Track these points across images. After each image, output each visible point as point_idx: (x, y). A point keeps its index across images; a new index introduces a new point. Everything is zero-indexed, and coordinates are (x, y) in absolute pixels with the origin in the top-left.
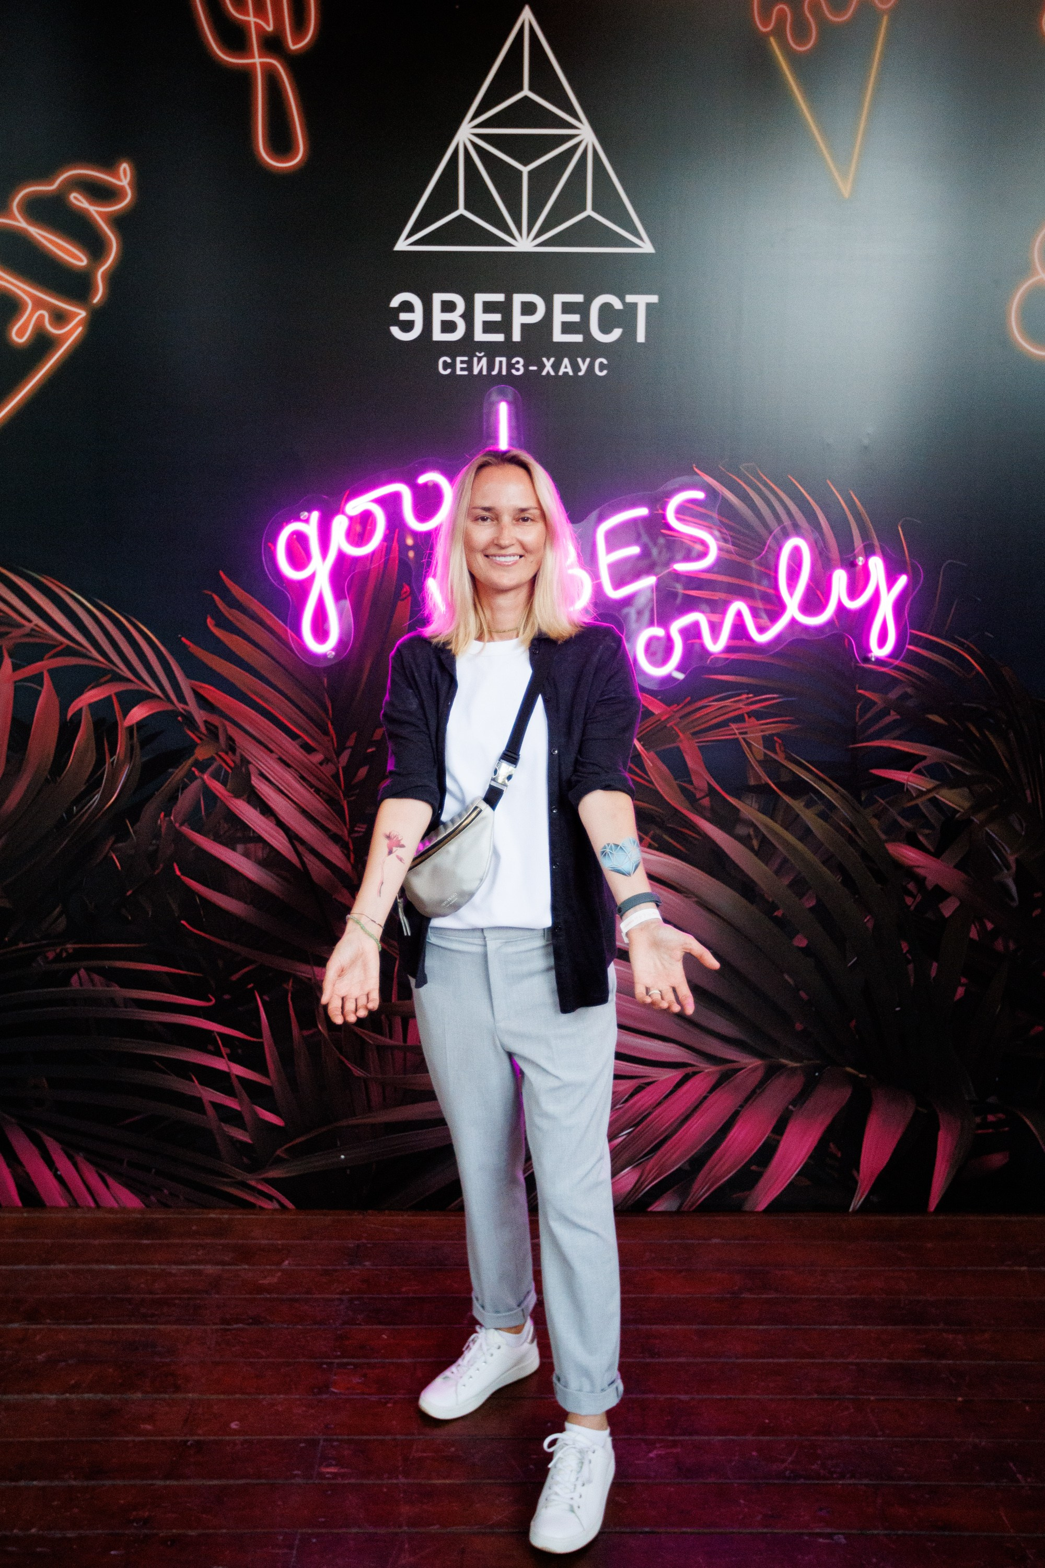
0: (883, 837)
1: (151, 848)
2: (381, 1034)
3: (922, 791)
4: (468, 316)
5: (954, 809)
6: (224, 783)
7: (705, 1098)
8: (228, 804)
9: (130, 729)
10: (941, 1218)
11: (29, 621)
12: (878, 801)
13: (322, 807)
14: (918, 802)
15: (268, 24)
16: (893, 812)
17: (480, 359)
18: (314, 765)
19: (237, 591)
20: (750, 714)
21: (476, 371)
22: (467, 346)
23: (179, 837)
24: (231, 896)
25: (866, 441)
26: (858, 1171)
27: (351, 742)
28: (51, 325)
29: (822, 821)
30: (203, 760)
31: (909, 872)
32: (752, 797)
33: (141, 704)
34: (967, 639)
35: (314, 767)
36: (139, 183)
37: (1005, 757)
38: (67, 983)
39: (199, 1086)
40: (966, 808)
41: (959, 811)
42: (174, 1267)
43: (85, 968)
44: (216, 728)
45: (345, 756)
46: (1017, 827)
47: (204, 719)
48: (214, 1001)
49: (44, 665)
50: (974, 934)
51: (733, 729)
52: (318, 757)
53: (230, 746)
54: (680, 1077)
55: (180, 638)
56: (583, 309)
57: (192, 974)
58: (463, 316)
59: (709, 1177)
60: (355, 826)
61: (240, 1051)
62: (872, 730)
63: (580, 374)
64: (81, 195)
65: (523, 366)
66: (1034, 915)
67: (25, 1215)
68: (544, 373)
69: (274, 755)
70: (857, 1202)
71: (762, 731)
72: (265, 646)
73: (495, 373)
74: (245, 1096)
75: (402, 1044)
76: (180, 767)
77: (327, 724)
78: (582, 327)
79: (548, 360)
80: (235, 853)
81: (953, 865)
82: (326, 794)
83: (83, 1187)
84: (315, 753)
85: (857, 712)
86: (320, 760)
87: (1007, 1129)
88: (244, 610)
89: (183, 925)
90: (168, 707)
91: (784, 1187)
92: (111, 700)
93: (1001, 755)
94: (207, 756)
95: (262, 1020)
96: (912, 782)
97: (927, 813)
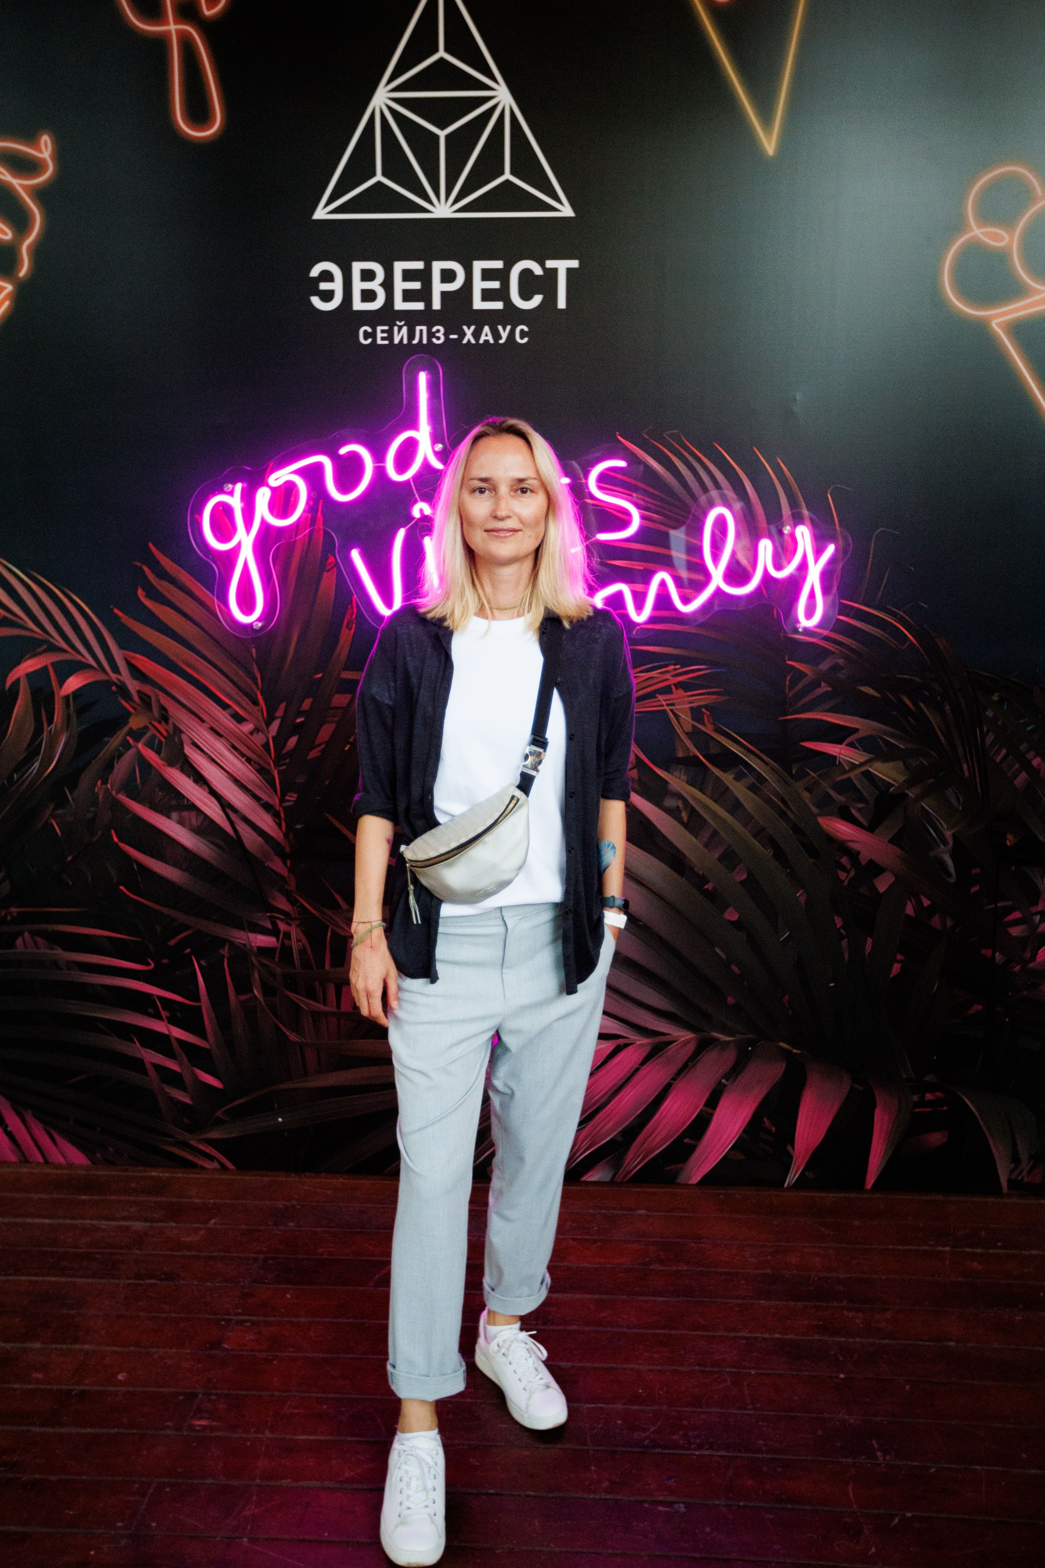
0: (814, 810)
1: (90, 816)
2: (316, 999)
3: (854, 764)
4: (388, 285)
5: (889, 783)
6: (158, 752)
7: (637, 1070)
8: (163, 772)
9: (67, 698)
10: (878, 1196)
12: (809, 774)
13: (252, 775)
14: (852, 775)
16: (825, 785)
17: (400, 328)
18: (243, 733)
19: (166, 562)
20: (679, 685)
21: (396, 341)
22: (387, 315)
23: (116, 805)
24: (168, 863)
25: (793, 407)
26: (793, 1147)
27: (280, 713)
29: (751, 794)
30: (139, 729)
31: (842, 847)
32: (681, 769)
33: (77, 674)
34: (900, 610)
35: (243, 735)
36: (60, 155)
37: (939, 728)
38: (11, 945)
39: (140, 1047)
40: (901, 781)
41: (893, 785)
42: (104, 1222)
43: (29, 932)
44: (150, 698)
45: (276, 724)
46: (953, 800)
47: (137, 688)
48: (153, 965)
50: (909, 910)
51: (659, 701)
52: (247, 727)
53: (163, 715)
54: (612, 1049)
55: (112, 609)
56: (502, 276)
57: (131, 938)
58: (381, 285)
59: (642, 1148)
60: (286, 795)
61: (179, 1014)
62: (802, 703)
63: (501, 342)
64: (6, 170)
65: (444, 334)
66: (973, 890)
68: (465, 341)
69: (206, 725)
70: (792, 1177)
71: (690, 703)
72: (195, 617)
73: (415, 342)
74: (185, 1059)
75: (335, 1010)
76: (114, 738)
77: (256, 695)
78: (502, 294)
79: (469, 328)
80: (170, 820)
81: (887, 840)
82: (258, 763)
83: (32, 1143)
84: (245, 723)
85: (787, 683)
86: (251, 730)
87: (946, 1108)
88: (173, 581)
89: (121, 890)
90: (101, 677)
91: (718, 1160)
92: (48, 670)
93: (937, 730)
94: (141, 725)
95: (200, 984)
96: (843, 755)
97: (859, 787)
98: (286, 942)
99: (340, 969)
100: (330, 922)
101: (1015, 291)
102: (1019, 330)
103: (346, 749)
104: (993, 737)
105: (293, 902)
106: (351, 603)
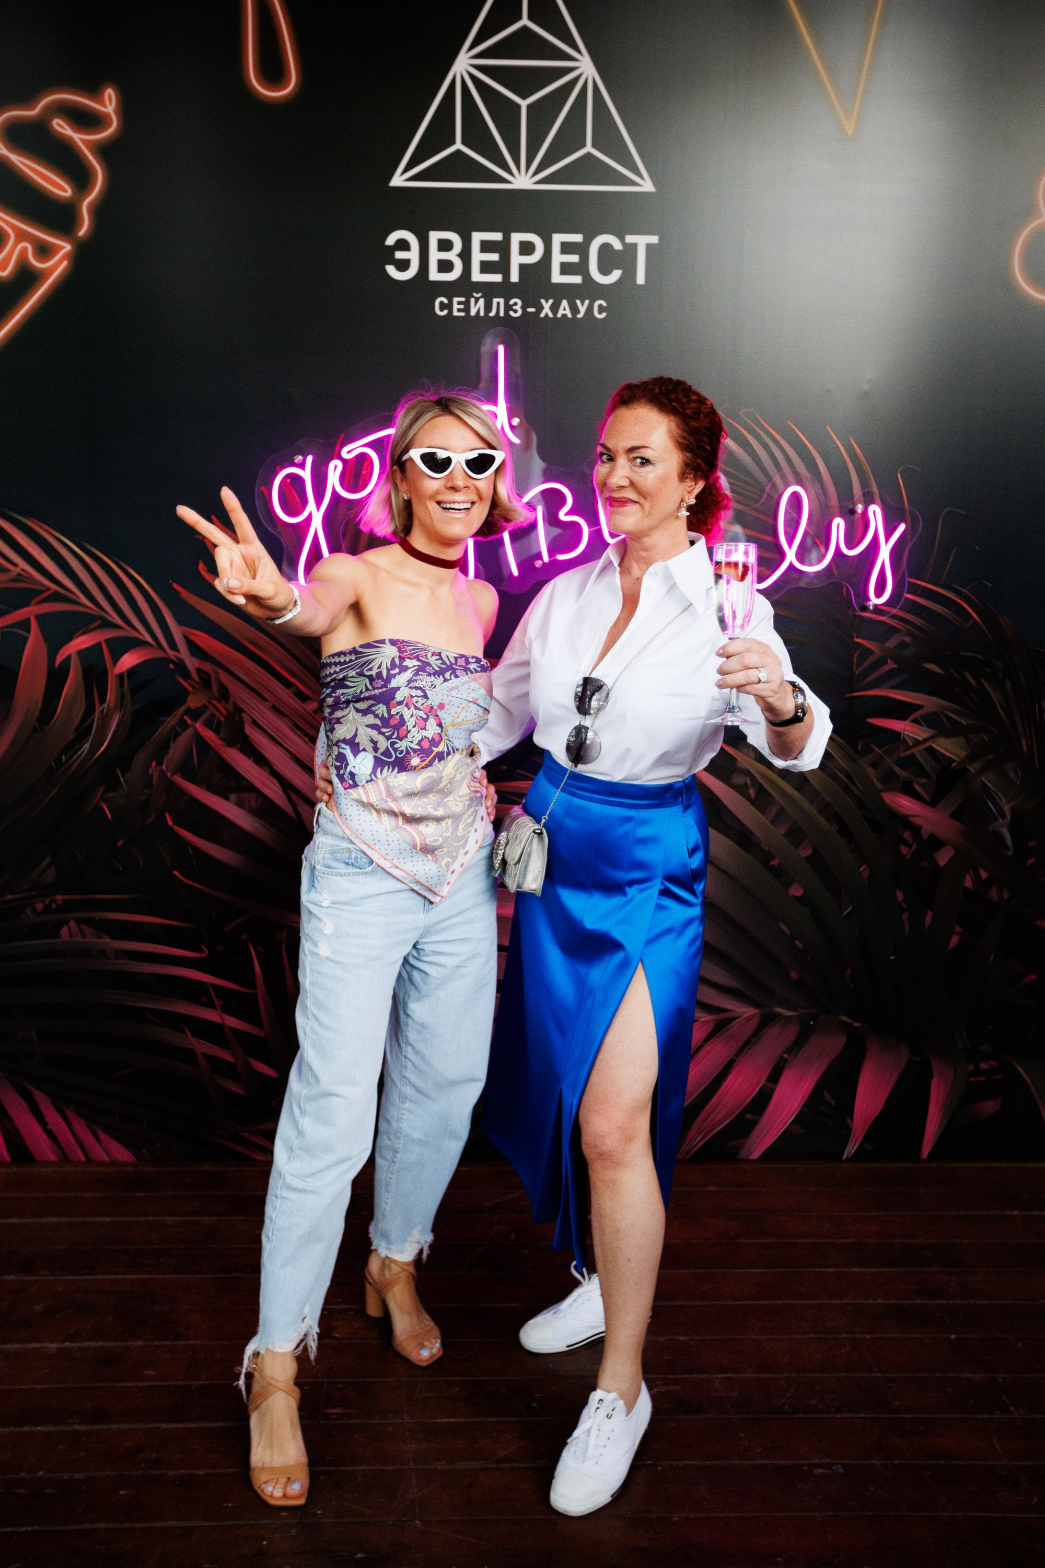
0: (879, 786)
1: (144, 798)
3: (918, 740)
4: (465, 255)
5: (950, 759)
6: (217, 732)
7: (700, 1047)
8: (221, 753)
9: (121, 677)
10: (934, 1164)
11: (15, 565)
12: (874, 750)
14: (915, 751)
16: (890, 762)
17: (477, 300)
18: (308, 712)
21: (473, 312)
22: (464, 286)
23: (173, 784)
24: (222, 845)
25: (866, 387)
26: (852, 1119)
28: (35, 257)
30: (196, 708)
31: (904, 821)
33: (132, 651)
34: (964, 588)
35: (309, 716)
36: (126, 109)
37: (1000, 705)
38: (57, 935)
39: (192, 1038)
40: (962, 757)
41: (954, 761)
42: (169, 1218)
43: (75, 920)
44: (209, 676)
46: (1012, 775)
47: (196, 666)
48: (207, 953)
49: (31, 611)
50: (968, 883)
52: (312, 706)
53: (223, 693)
55: (172, 583)
56: (581, 249)
57: (186, 925)
58: (459, 255)
59: (704, 1125)
61: (234, 1003)
62: (869, 679)
63: (580, 316)
65: (521, 307)
66: (1029, 863)
67: (15, 1169)
68: (542, 315)
69: (267, 703)
70: (851, 1149)
73: (492, 314)
74: (239, 1048)
76: (171, 717)
78: (581, 268)
79: (547, 302)
80: (230, 804)
81: (949, 814)
83: (73, 1142)
84: (310, 701)
85: (855, 660)
87: (999, 1077)
89: (175, 875)
90: (158, 654)
91: (777, 1135)
92: (101, 647)
93: (997, 704)
94: (199, 705)
95: (256, 972)
96: (909, 731)
97: (922, 762)
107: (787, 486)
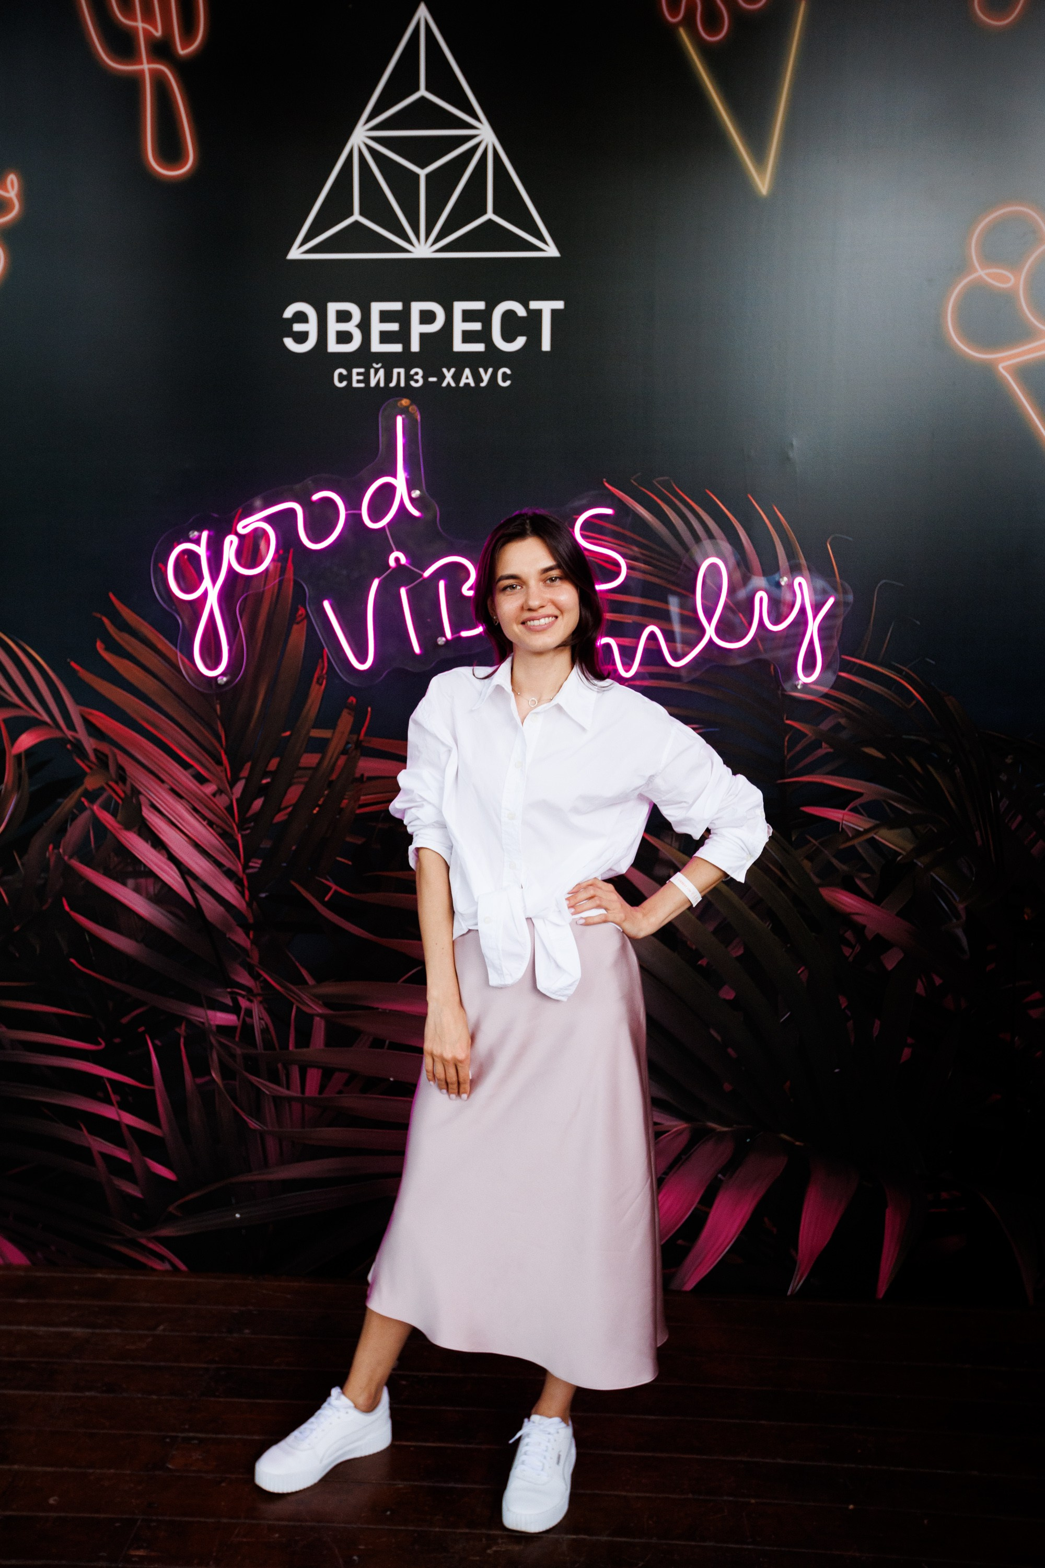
0: (817, 880)
1: (41, 882)
2: (278, 1083)
3: (859, 831)
4: (365, 326)
5: (896, 852)
6: (114, 815)
8: (117, 835)
9: (18, 757)
10: (890, 1306)
12: (810, 841)
13: (215, 839)
14: (856, 842)
15: (156, 30)
16: (827, 854)
17: (377, 371)
18: (207, 796)
19: (127, 614)
21: (373, 383)
22: (364, 357)
23: (69, 869)
24: (121, 934)
25: (791, 455)
26: (796, 1250)
27: (245, 773)
30: (94, 790)
31: (845, 919)
33: (30, 731)
34: (905, 666)
35: (206, 798)
36: (26, 194)
37: (949, 793)
39: (88, 1135)
40: (908, 849)
41: (900, 854)
42: (41, 1328)
44: (106, 756)
45: (240, 786)
46: (965, 870)
47: (94, 747)
48: (103, 1045)
50: (920, 989)
52: (210, 789)
53: (120, 775)
55: (69, 663)
56: (484, 317)
57: (81, 1015)
58: (358, 326)
60: (249, 861)
61: (130, 1098)
62: (801, 765)
63: (483, 385)
65: (423, 377)
66: (988, 968)
68: (444, 384)
69: (166, 786)
70: (796, 1284)
72: (156, 671)
73: (393, 384)
74: (136, 1148)
75: (301, 1095)
76: (67, 800)
77: (220, 753)
78: (484, 336)
79: (449, 371)
80: (125, 888)
81: (895, 913)
82: (221, 828)
84: (208, 784)
85: (786, 744)
86: (213, 791)
87: (963, 1208)
88: (134, 633)
89: (72, 964)
90: (57, 734)
91: (715, 1264)
93: (946, 792)
94: (96, 787)
95: (154, 1066)
96: (846, 821)
97: (864, 855)
98: (247, 1019)
99: (305, 1050)
100: (294, 998)
101: (1023, 334)
102: (1026, 373)
103: (315, 812)
104: (1008, 802)
105: (256, 977)
106: (322, 657)
107: (706, 557)
